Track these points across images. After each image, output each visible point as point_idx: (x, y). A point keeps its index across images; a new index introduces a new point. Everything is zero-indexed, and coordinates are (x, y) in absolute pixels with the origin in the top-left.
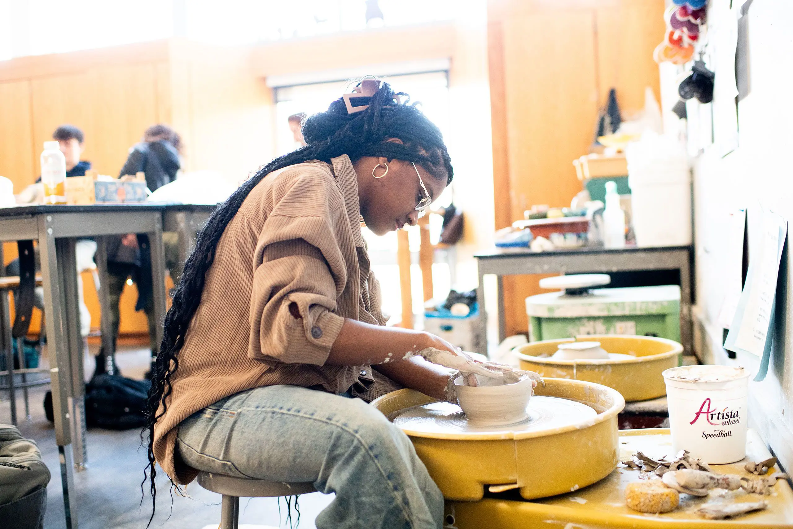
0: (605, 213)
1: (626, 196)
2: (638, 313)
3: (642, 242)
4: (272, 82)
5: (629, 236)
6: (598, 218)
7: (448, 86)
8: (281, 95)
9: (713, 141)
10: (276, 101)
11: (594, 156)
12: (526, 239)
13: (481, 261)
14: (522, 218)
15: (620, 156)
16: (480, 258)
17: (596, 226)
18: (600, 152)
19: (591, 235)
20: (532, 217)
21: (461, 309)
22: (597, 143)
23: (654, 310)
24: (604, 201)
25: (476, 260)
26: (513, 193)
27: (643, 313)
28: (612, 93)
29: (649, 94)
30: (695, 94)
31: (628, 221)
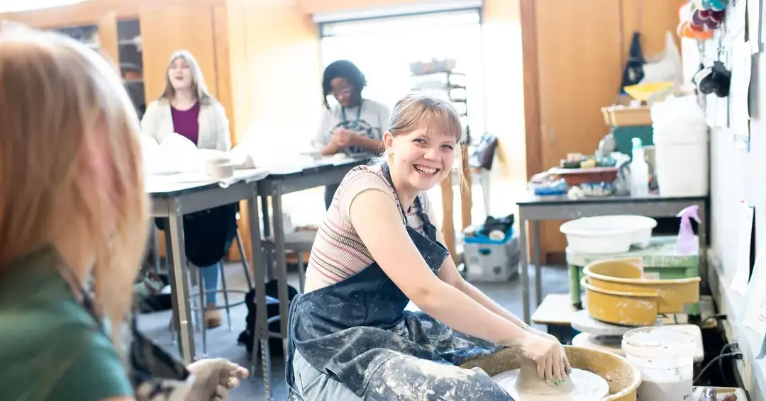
0: (631, 166)
1: (649, 147)
2: (662, 266)
3: (664, 192)
4: (318, 18)
5: (653, 186)
6: (625, 171)
7: (481, 22)
8: (327, 30)
9: (728, 125)
10: (322, 36)
11: (621, 107)
12: (561, 188)
13: (523, 208)
14: (557, 165)
15: (644, 108)
16: (521, 205)
17: (624, 178)
18: (626, 104)
19: (619, 185)
20: (566, 166)
21: (497, 235)
22: (622, 92)
23: (676, 263)
24: (631, 155)
25: (518, 206)
26: (543, 128)
27: (667, 266)
28: (636, 38)
29: (669, 38)
30: (714, 90)
31: (651, 170)
